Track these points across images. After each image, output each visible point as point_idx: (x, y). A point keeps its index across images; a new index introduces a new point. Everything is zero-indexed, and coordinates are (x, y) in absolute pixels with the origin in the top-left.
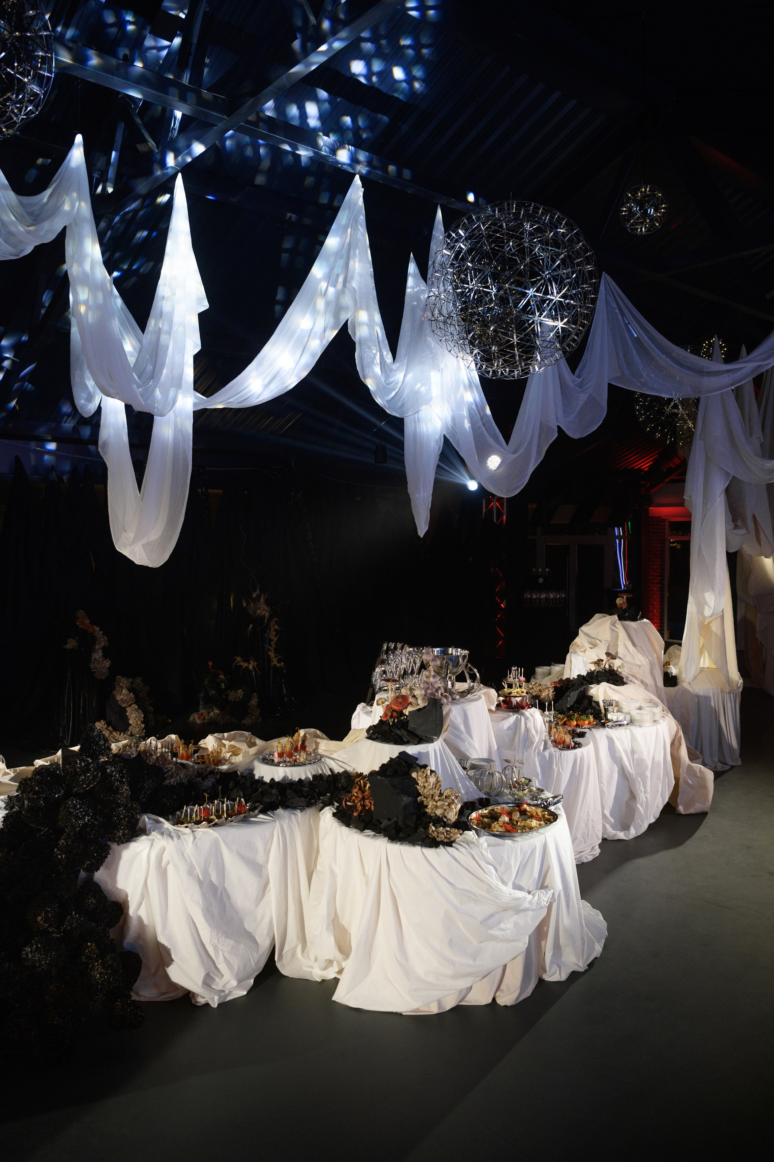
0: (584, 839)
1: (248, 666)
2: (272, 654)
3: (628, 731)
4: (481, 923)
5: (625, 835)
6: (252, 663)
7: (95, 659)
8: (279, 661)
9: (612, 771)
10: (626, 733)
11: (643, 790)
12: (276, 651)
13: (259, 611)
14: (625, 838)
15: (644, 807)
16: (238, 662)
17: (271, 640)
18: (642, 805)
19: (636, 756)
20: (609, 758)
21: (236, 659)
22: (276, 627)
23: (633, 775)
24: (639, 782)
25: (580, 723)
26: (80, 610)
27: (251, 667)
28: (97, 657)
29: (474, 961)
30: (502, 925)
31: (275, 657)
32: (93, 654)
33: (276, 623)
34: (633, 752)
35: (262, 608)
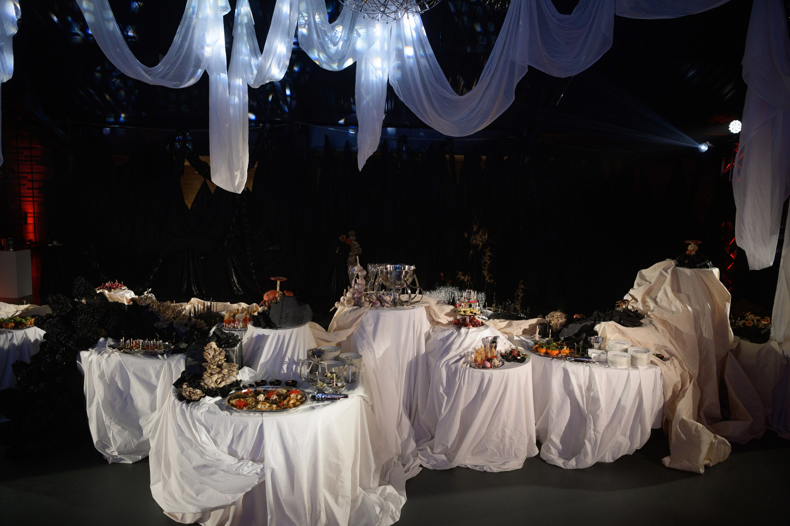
0: (500, 452)
1: (464, 279)
2: (485, 273)
3: (588, 367)
4: (194, 468)
5: (564, 464)
6: (467, 277)
7: (350, 261)
8: (490, 279)
9: (563, 401)
10: (584, 369)
11: (592, 427)
12: (489, 271)
13: (475, 241)
14: (562, 466)
15: (593, 444)
16: (459, 276)
17: (485, 263)
18: (590, 441)
19: (592, 394)
20: (562, 389)
21: (458, 273)
22: (489, 254)
23: (584, 411)
24: (590, 419)
25: (549, 351)
26: (352, 231)
27: (466, 280)
28: (351, 260)
29: (197, 495)
30: (214, 477)
31: (488, 275)
32: (349, 258)
33: (490, 251)
34: (589, 388)
35: (478, 239)
